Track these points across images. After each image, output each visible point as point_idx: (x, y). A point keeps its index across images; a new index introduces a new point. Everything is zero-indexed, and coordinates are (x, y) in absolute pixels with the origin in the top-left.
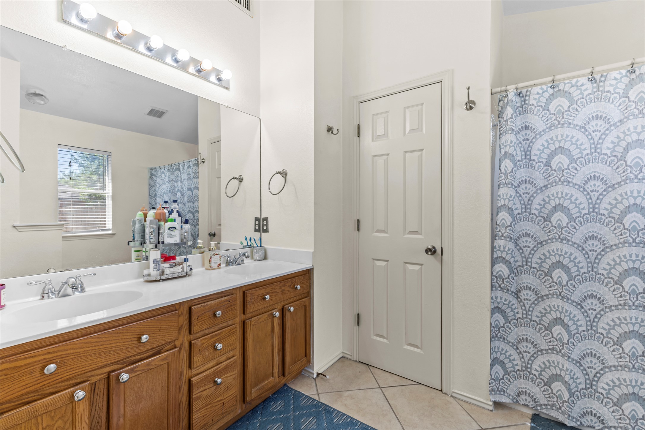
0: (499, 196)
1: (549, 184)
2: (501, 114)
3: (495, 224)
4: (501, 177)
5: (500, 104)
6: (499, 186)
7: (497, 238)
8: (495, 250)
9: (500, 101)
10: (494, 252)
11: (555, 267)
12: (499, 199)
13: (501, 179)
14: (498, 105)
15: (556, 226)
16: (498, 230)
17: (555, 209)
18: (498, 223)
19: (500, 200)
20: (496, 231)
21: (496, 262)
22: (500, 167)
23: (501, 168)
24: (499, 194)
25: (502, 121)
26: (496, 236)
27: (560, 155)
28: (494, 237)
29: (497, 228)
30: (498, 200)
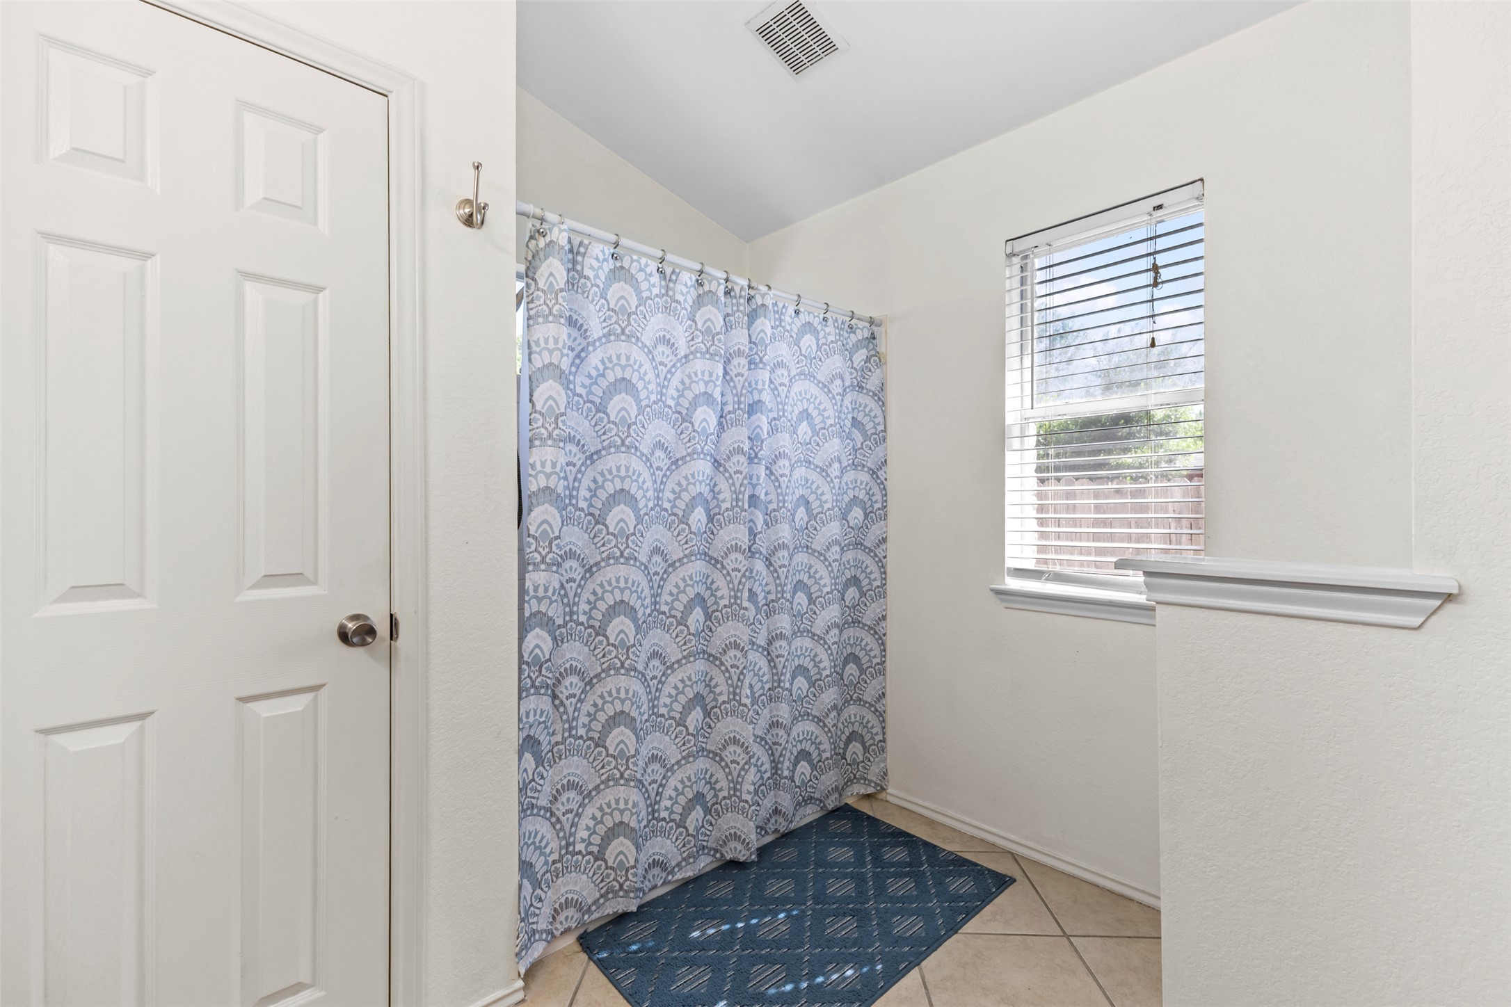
0: (533, 466)
1: (604, 448)
2: (532, 270)
3: (525, 534)
4: (536, 420)
5: (530, 245)
6: (531, 441)
7: (531, 568)
8: (527, 598)
9: (531, 238)
10: (526, 605)
11: (612, 614)
12: (533, 473)
13: (535, 426)
14: (527, 246)
15: (616, 532)
16: (533, 548)
17: (613, 500)
18: (532, 532)
19: (535, 477)
20: (528, 550)
21: (528, 629)
22: (531, 395)
23: (534, 399)
24: (531, 461)
25: (533, 287)
26: (529, 564)
27: (623, 394)
28: (524, 566)
29: (529, 545)
30: (530, 475)
